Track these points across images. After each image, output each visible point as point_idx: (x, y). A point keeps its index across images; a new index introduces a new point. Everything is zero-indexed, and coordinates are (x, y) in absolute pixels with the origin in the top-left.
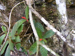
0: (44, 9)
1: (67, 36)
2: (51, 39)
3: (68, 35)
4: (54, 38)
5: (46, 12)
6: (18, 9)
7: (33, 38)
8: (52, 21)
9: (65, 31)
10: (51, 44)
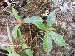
0: (32, 5)
1: (68, 9)
2: (58, 27)
3: (69, 7)
4: (61, 23)
5: (35, 6)
6: (8, 20)
7: (41, 38)
8: (47, 11)
9: (63, 5)
10: (62, 32)
